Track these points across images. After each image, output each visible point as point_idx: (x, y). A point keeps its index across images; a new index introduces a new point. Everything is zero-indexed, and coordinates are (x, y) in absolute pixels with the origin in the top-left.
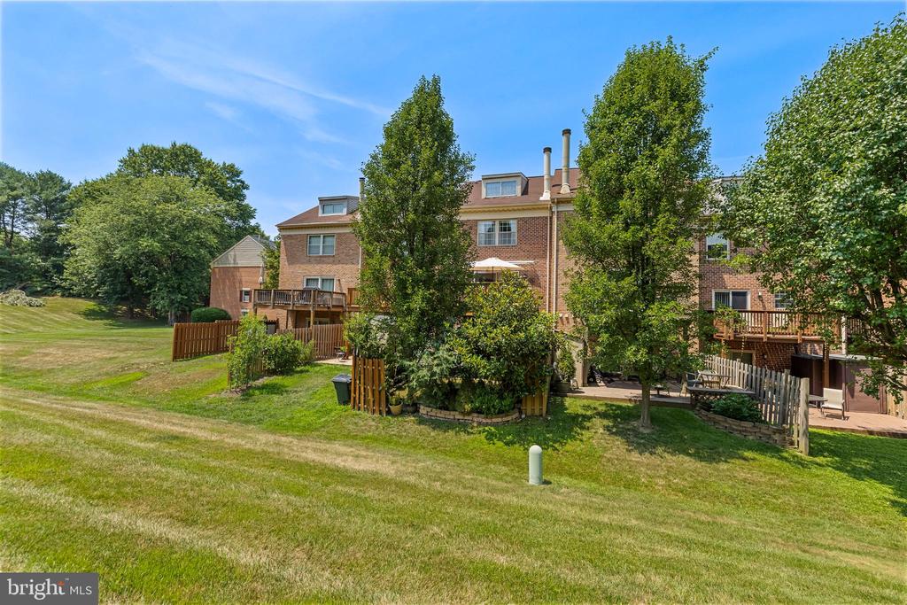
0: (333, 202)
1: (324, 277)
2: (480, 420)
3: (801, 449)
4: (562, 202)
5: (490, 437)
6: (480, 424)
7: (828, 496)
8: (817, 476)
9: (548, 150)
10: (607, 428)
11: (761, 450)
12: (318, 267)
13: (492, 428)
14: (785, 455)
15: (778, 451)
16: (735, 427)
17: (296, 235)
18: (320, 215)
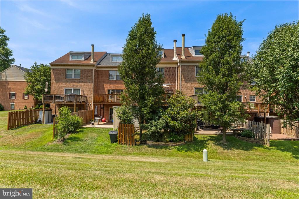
0: (76, 54)
1: (75, 89)
2: (172, 144)
3: (267, 145)
4: (183, 62)
5: (178, 149)
6: (172, 146)
7: (278, 156)
8: (274, 152)
9: (175, 41)
10: (214, 143)
11: (258, 146)
12: (71, 84)
13: (177, 147)
14: (264, 147)
15: (262, 146)
16: (249, 140)
17: (60, 69)
18: (70, 59)
